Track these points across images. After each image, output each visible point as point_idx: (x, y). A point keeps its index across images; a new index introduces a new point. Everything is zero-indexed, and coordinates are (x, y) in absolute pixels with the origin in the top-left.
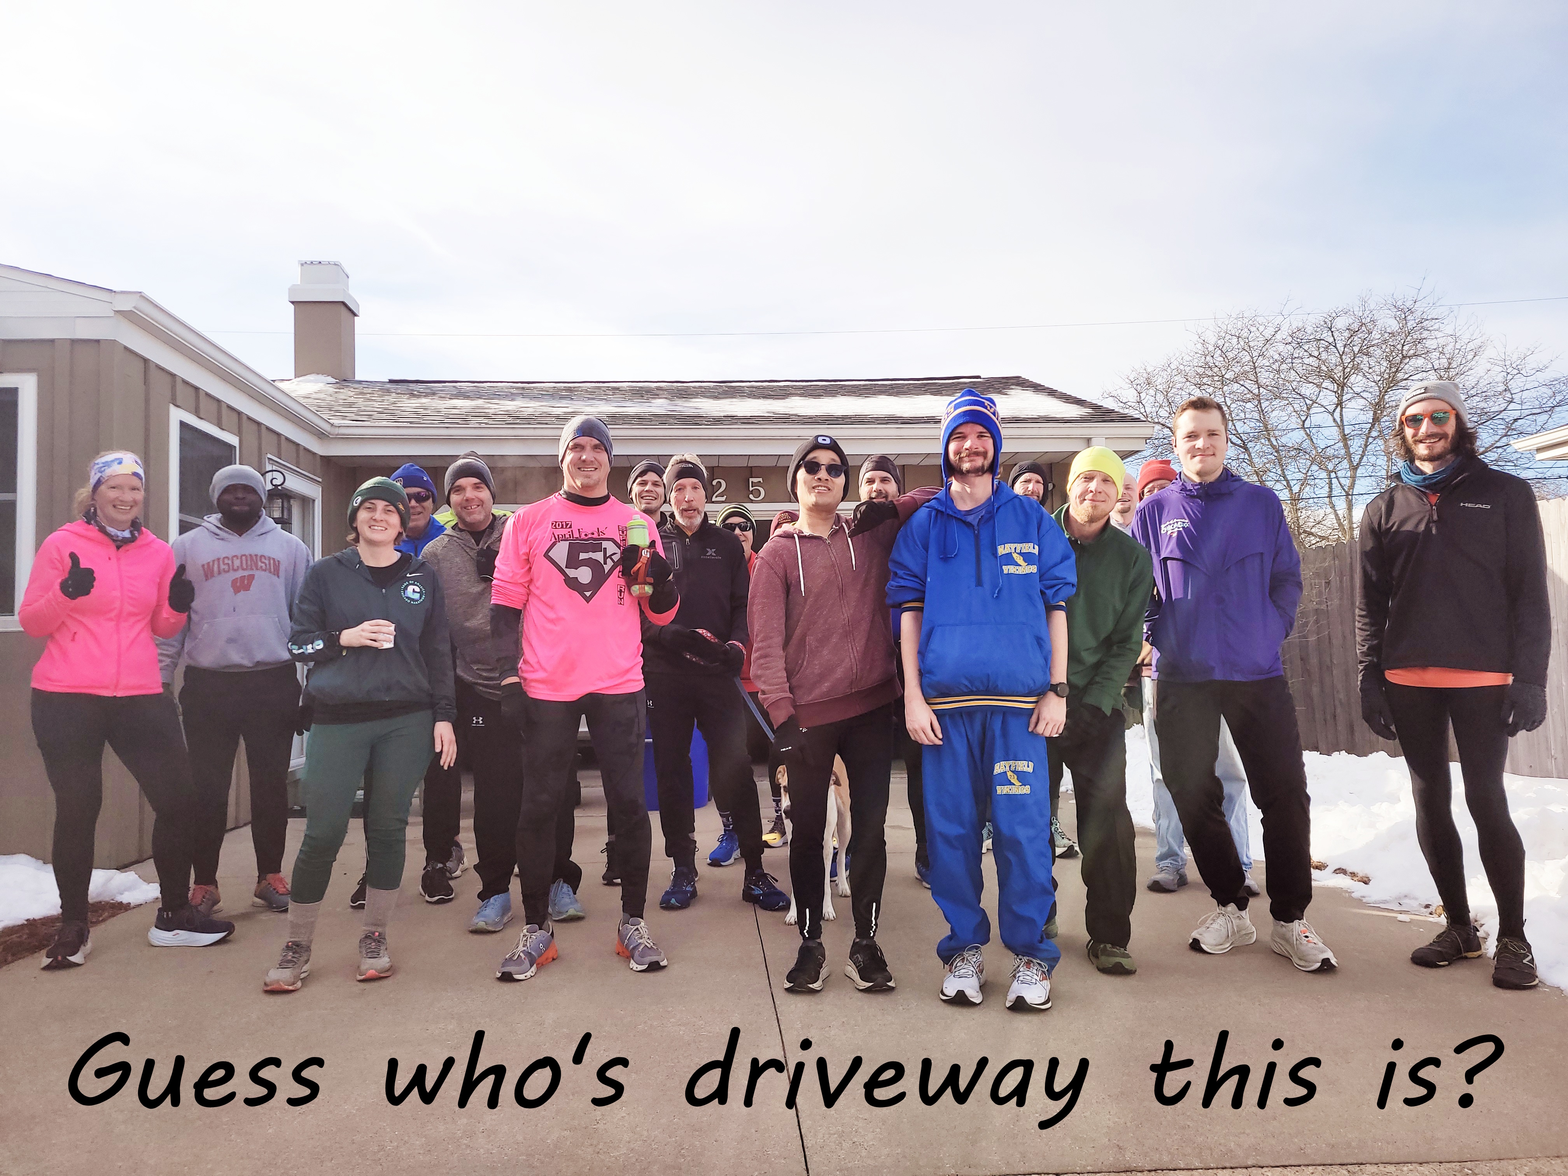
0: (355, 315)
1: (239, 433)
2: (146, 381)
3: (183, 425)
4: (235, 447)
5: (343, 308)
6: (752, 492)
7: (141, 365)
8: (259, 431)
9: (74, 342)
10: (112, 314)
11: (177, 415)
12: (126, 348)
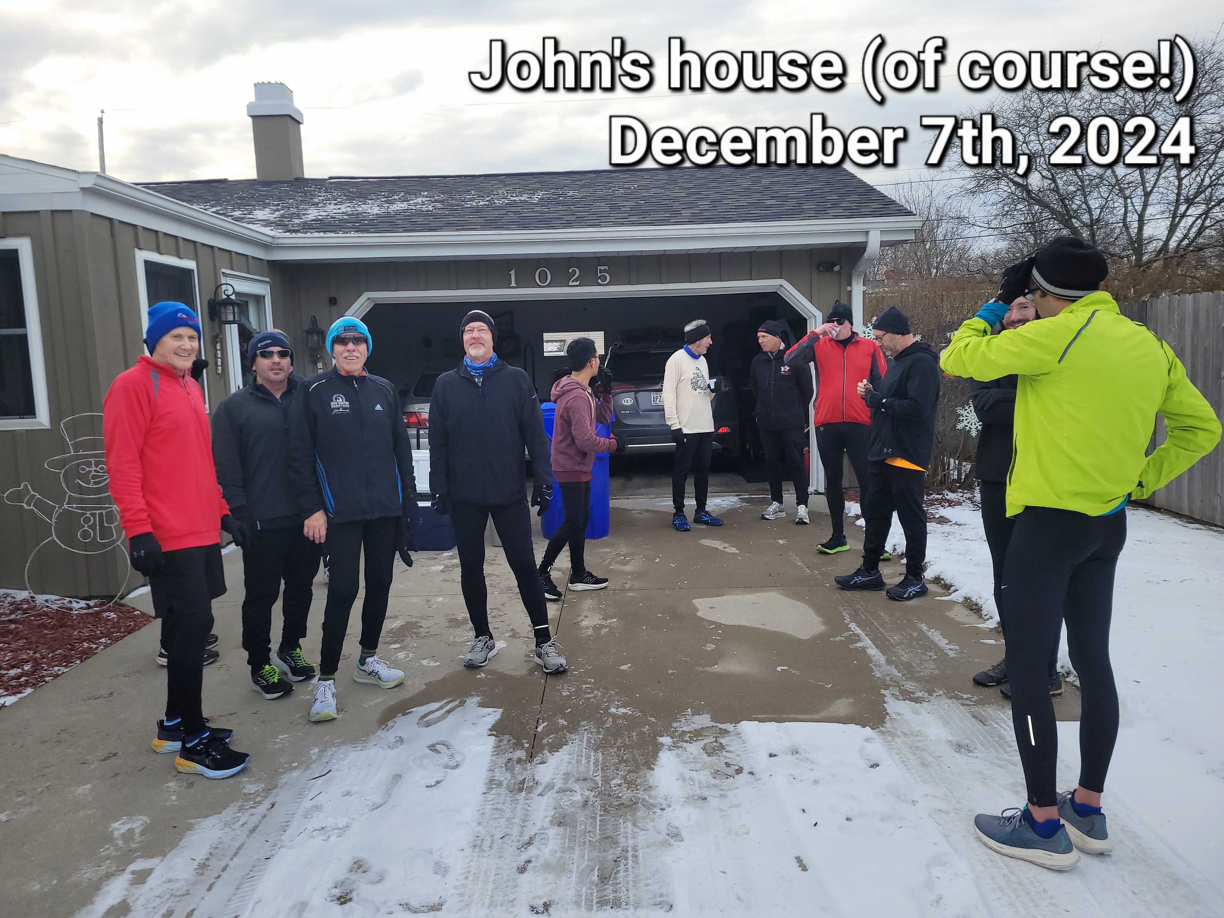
0: (299, 123)
1: (196, 258)
2: (113, 235)
3: (147, 263)
4: (193, 270)
5: (289, 119)
6: (600, 278)
7: (107, 223)
8: (213, 252)
9: (53, 212)
10: (79, 190)
11: (142, 256)
12: (92, 213)
